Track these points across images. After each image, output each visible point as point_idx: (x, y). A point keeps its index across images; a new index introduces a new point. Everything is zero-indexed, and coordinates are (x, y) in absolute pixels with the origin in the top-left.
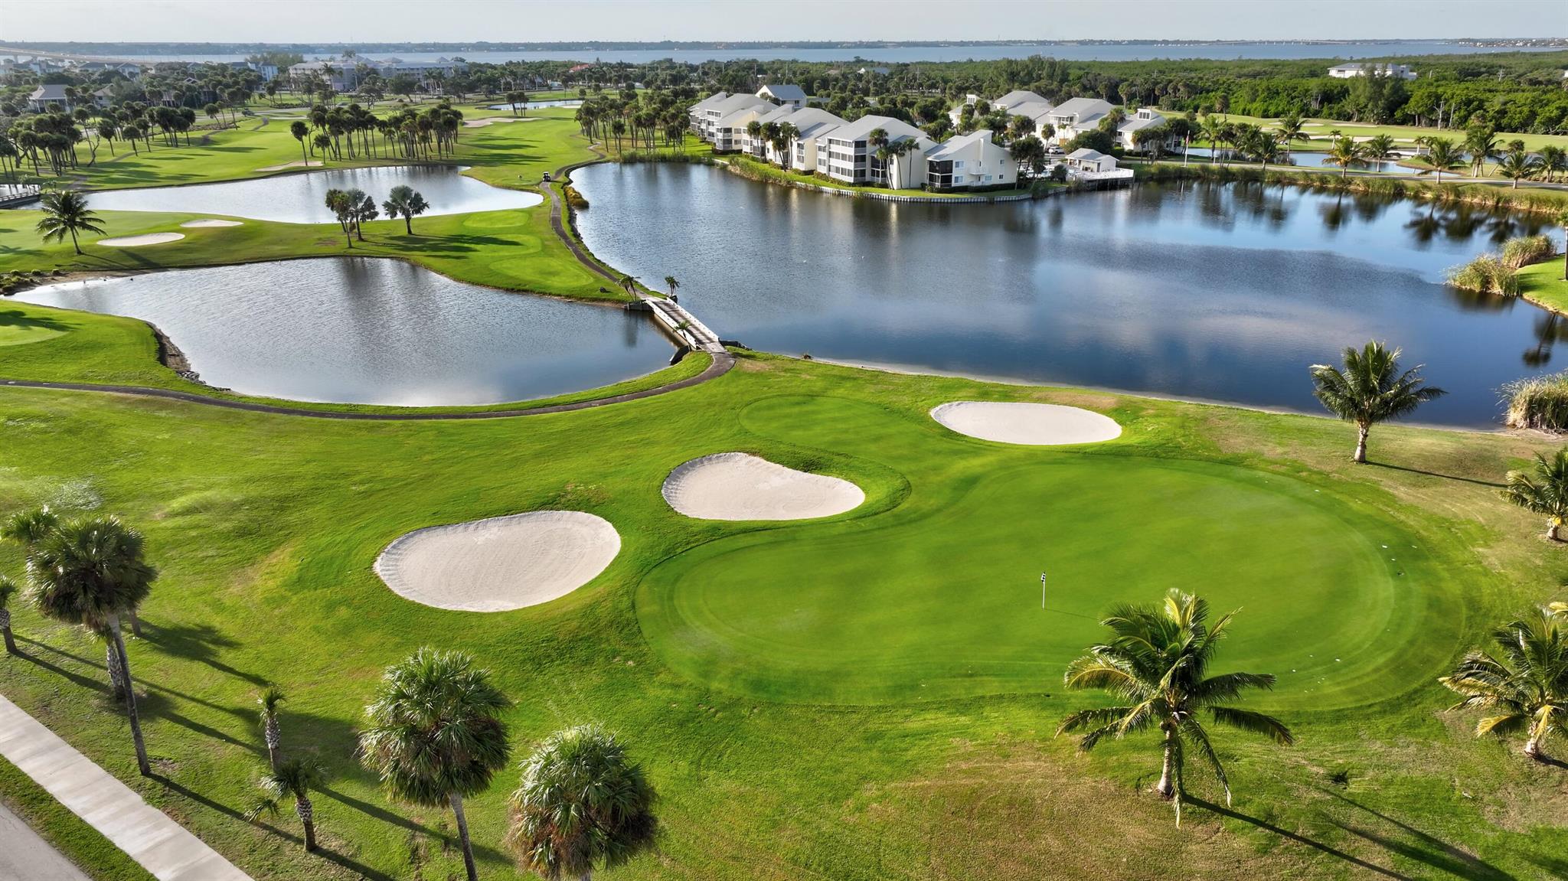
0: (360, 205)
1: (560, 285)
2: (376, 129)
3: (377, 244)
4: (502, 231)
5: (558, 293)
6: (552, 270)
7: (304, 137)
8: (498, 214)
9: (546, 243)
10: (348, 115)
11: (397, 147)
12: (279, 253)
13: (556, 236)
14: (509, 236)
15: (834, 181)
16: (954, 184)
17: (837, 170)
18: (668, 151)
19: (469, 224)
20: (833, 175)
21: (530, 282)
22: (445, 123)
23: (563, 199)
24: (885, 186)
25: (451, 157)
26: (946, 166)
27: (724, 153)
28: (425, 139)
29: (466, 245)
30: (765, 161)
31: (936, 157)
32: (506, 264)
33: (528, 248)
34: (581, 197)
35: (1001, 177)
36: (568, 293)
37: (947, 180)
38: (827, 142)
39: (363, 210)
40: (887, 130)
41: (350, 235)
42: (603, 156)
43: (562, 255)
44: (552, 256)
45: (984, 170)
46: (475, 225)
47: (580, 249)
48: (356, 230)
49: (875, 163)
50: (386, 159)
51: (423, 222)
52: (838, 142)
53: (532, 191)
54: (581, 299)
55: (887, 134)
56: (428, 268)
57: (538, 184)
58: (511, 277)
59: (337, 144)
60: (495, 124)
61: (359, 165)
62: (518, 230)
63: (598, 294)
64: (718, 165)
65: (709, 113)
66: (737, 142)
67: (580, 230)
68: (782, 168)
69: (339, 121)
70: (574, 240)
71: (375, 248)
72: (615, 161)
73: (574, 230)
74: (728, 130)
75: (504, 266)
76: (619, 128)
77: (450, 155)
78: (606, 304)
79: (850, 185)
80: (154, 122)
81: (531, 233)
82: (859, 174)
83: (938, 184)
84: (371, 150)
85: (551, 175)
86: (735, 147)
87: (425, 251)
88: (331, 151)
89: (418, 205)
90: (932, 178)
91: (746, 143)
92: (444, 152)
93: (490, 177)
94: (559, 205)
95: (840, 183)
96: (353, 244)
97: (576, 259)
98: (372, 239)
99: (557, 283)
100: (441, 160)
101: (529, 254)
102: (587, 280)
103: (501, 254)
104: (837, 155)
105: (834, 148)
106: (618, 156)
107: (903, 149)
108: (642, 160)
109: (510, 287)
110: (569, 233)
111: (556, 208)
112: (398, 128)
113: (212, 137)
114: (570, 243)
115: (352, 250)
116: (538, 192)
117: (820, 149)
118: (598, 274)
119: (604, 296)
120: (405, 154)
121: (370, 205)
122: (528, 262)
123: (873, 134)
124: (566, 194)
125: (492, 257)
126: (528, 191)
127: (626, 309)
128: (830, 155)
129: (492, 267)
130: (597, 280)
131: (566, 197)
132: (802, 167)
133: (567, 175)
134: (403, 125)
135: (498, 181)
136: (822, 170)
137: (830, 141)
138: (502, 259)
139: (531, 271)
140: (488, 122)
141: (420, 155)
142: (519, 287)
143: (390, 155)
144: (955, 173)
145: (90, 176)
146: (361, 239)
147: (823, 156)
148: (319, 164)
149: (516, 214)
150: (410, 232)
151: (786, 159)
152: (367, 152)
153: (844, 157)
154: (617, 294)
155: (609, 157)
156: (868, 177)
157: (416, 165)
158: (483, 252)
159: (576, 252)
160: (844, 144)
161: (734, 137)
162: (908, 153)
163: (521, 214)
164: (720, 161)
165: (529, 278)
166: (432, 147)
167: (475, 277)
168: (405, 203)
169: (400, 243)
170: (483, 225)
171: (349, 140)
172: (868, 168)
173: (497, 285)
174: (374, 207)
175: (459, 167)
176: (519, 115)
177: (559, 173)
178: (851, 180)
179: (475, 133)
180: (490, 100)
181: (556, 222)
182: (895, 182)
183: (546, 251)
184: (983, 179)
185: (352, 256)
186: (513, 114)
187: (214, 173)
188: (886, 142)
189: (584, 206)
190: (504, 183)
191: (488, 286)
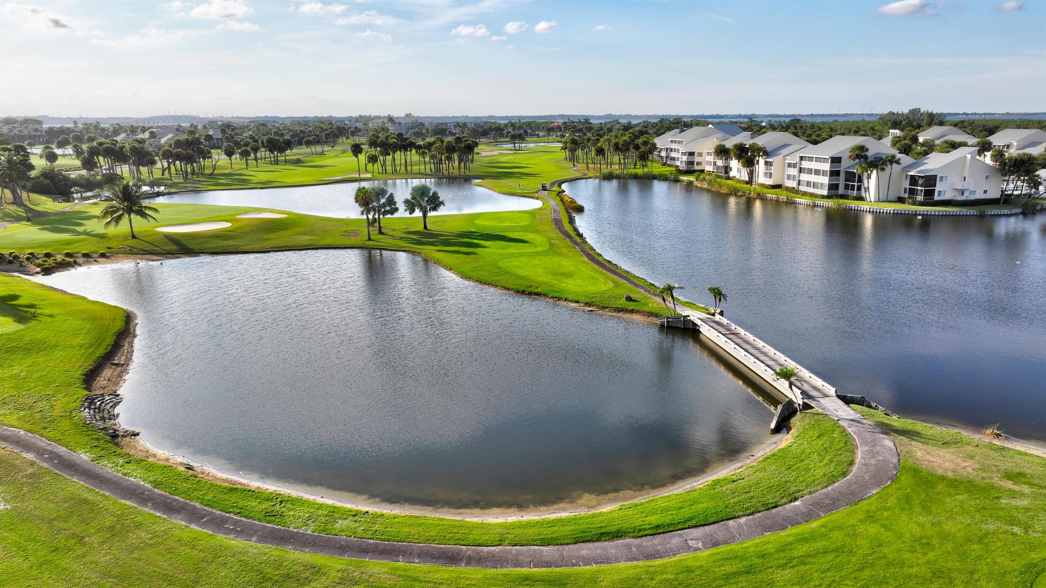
0: (383, 201)
1: (578, 289)
2: (414, 151)
3: (394, 237)
4: (509, 229)
5: (576, 299)
6: (564, 270)
7: (359, 155)
8: (505, 214)
9: (553, 241)
10: (394, 140)
11: (428, 167)
12: (306, 243)
13: (561, 235)
14: (517, 234)
15: (805, 194)
16: (936, 198)
17: (808, 184)
18: (639, 171)
19: (480, 222)
20: (803, 188)
21: (542, 283)
22: (465, 148)
23: (560, 203)
24: (861, 199)
25: (467, 173)
26: (931, 180)
27: (688, 172)
28: (449, 158)
29: (476, 241)
30: (729, 178)
31: (919, 172)
32: (516, 262)
33: (536, 247)
34: (576, 203)
35: (985, 192)
36: (588, 300)
37: (929, 193)
38: (798, 159)
39: (384, 205)
40: (867, 146)
41: (371, 229)
42: (585, 174)
43: (571, 254)
44: (561, 255)
45: (969, 185)
46: (484, 223)
47: (587, 248)
48: (377, 224)
49: (850, 176)
50: (420, 173)
51: (438, 219)
52: (810, 159)
53: (532, 197)
54: (604, 308)
55: (867, 150)
56: (438, 262)
57: (537, 192)
58: (522, 278)
59: (384, 161)
60: (501, 154)
61: (398, 177)
62: (525, 229)
63: (623, 303)
64: (683, 181)
65: (672, 142)
66: (698, 164)
67: (581, 230)
68: (747, 183)
69: (387, 144)
70: (578, 240)
71: (391, 241)
72: (596, 178)
73: (576, 230)
74: (692, 154)
75: (513, 263)
76: (600, 152)
77: (467, 172)
78: (636, 317)
79: (823, 197)
80: (264, 146)
81: (536, 232)
82: (833, 187)
83: (920, 198)
84: (409, 168)
85: (548, 186)
86: (696, 168)
87: (437, 245)
88: (380, 166)
89: (435, 203)
90: (912, 192)
91: (709, 163)
92: (462, 170)
93: (496, 186)
94: (558, 208)
95: (812, 195)
96: (372, 237)
97: (585, 259)
98: (391, 233)
99: (571, 286)
100: (460, 175)
101: (538, 252)
102: (605, 284)
103: (510, 251)
104: (810, 171)
105: (806, 164)
106: (598, 174)
107: (884, 163)
108: (618, 177)
109: (521, 289)
110: (573, 233)
111: (555, 211)
112: (430, 150)
113: (303, 159)
114: (576, 243)
115: (370, 243)
116: (537, 198)
117: (789, 165)
118: (616, 278)
119: (631, 305)
120: (433, 170)
121: (391, 201)
122: (537, 261)
123: (853, 149)
124: (562, 200)
125: (501, 254)
126: (529, 197)
127: (662, 326)
128: (801, 170)
129: (500, 264)
130: (617, 285)
131: (563, 202)
132: (769, 182)
133: (560, 186)
134: (433, 148)
135: (504, 189)
136: (792, 184)
137: (802, 158)
138: (511, 256)
139: (542, 270)
140: (496, 153)
141: (445, 171)
142: (530, 290)
143: (423, 171)
144: (938, 188)
145: (204, 181)
146: (381, 233)
147: (794, 172)
148: (369, 176)
149: (521, 215)
150: (425, 227)
151: (751, 174)
152: (406, 170)
153: (817, 172)
154: (646, 304)
155: (590, 175)
156: (841, 191)
157: (440, 178)
158: (492, 249)
159: (584, 252)
160: (818, 160)
161: (697, 159)
162: (888, 168)
163: (526, 215)
164: (685, 178)
165: (541, 279)
166: (454, 166)
167: (484, 274)
168: (423, 201)
169: (415, 237)
170: (492, 223)
171: (394, 159)
172: (842, 182)
173: (507, 285)
174: (395, 203)
175: (473, 180)
176: (518, 148)
177: (553, 184)
178: (825, 192)
179: (487, 159)
180: (497, 142)
181: (558, 223)
182: (872, 194)
183: (553, 249)
184: (966, 194)
185: (370, 249)
186: (513, 148)
187: (289, 181)
188: (866, 157)
189: (580, 210)
190: (509, 190)
191: (496, 286)
